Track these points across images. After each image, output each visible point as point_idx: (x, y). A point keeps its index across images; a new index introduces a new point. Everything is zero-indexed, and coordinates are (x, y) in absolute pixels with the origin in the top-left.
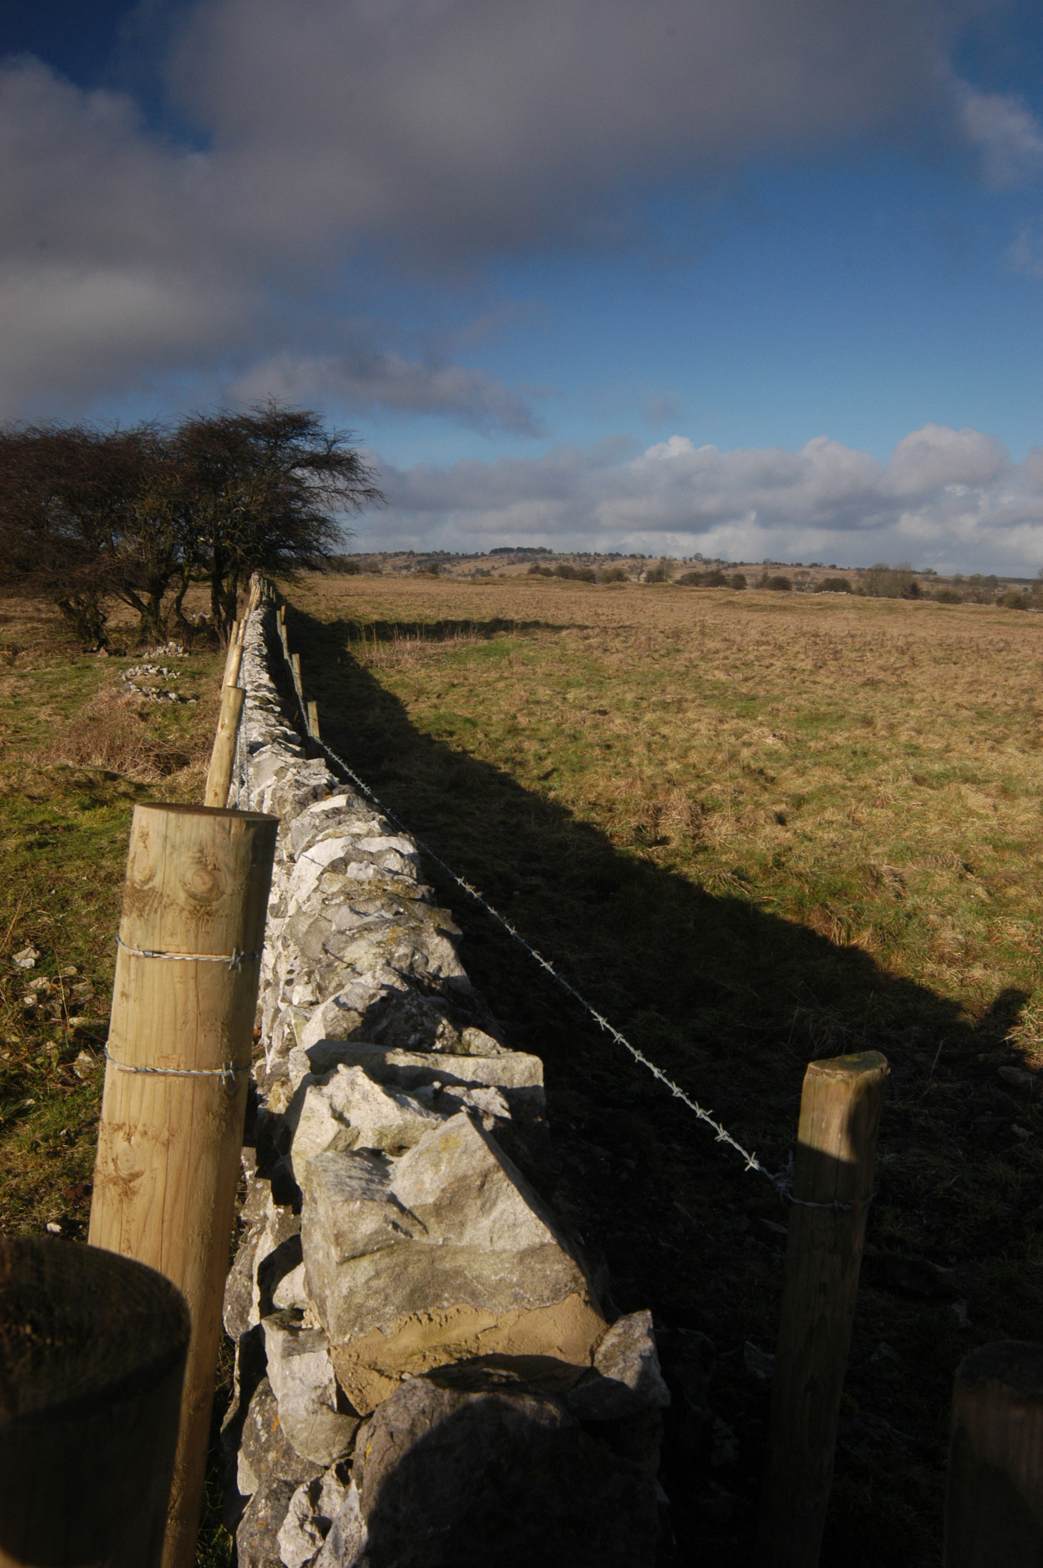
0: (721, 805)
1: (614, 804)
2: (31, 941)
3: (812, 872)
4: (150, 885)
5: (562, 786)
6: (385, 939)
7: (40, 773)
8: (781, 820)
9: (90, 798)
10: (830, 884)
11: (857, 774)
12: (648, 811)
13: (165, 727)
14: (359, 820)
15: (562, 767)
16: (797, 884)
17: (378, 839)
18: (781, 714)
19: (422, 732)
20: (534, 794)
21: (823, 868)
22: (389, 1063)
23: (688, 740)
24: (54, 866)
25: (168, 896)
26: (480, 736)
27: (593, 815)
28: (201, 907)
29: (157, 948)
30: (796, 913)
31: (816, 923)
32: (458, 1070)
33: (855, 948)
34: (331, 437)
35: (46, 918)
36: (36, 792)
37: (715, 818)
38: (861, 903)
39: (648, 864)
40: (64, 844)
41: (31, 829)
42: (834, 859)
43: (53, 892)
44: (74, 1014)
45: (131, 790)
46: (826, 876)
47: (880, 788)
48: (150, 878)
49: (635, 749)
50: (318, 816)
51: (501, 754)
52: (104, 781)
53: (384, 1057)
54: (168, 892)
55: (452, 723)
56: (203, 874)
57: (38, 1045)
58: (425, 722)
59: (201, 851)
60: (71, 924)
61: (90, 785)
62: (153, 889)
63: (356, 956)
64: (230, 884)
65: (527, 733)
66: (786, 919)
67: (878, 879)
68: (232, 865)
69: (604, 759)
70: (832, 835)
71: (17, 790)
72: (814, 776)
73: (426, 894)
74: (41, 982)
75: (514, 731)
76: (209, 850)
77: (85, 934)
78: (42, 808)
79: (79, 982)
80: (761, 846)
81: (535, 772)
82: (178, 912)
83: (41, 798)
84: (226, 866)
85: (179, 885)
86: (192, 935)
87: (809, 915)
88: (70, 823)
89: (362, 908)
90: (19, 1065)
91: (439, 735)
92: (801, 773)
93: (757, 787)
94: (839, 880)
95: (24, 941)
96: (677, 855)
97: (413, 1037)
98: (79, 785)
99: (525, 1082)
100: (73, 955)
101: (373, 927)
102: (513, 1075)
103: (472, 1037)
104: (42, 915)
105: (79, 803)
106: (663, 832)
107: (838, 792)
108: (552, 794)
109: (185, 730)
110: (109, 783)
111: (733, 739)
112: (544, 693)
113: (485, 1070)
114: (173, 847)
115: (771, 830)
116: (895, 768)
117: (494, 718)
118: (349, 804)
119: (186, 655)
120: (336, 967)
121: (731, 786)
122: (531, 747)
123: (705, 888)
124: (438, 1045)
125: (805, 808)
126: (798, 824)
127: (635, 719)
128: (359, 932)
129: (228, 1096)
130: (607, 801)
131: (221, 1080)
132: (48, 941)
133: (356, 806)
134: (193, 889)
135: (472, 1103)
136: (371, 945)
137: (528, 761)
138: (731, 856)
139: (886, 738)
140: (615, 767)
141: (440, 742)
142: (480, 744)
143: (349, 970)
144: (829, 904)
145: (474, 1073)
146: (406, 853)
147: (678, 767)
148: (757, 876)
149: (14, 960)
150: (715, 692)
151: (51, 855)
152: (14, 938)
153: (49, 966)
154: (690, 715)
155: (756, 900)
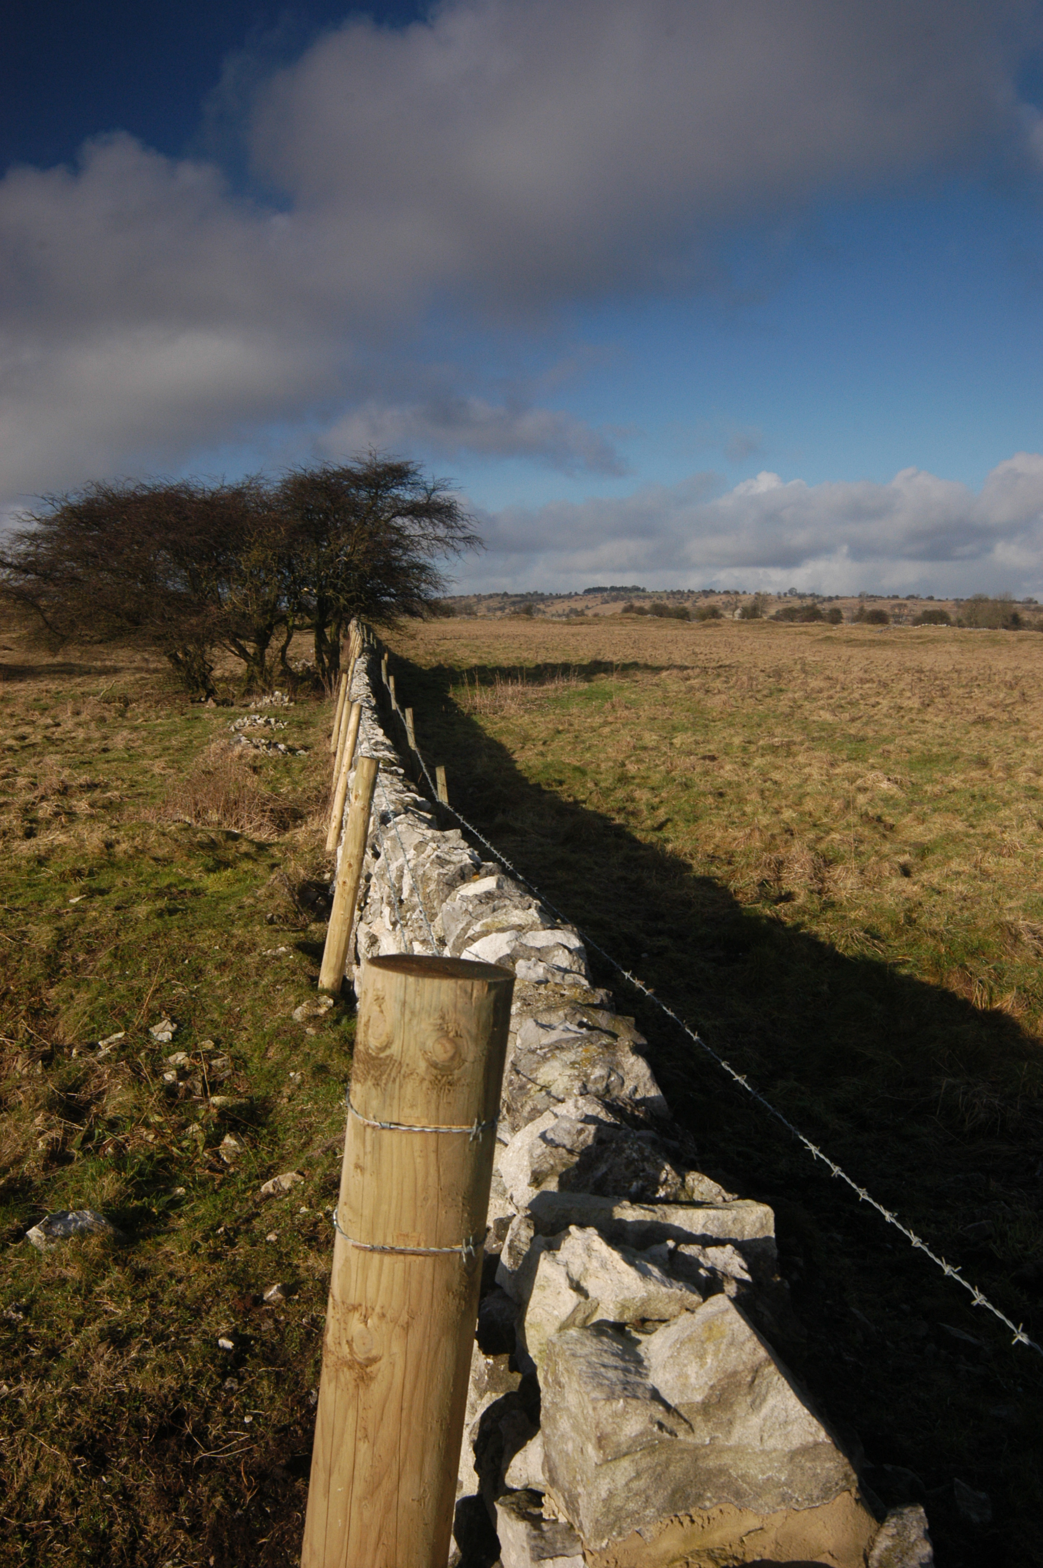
0: (843, 858)
1: (732, 856)
2: (167, 1013)
3: (947, 930)
4: (388, 1052)
5: (677, 837)
6: (579, 1059)
7: (164, 834)
8: (906, 871)
9: (214, 859)
10: (967, 943)
11: (979, 820)
12: (769, 864)
13: (277, 779)
14: (516, 908)
15: (676, 817)
16: (931, 942)
17: (543, 933)
18: (893, 757)
19: (532, 782)
20: (651, 846)
21: (957, 924)
22: (616, 1217)
23: (800, 786)
24: (186, 934)
25: (408, 1065)
26: (590, 785)
27: (713, 869)
28: (443, 1076)
29: (396, 1121)
30: (934, 975)
31: (955, 985)
32: (688, 1222)
33: (998, 1012)
34: (430, 486)
35: (180, 990)
36: (160, 853)
37: (838, 871)
38: (1001, 963)
39: (776, 922)
40: (193, 911)
41: (159, 894)
42: (966, 914)
43: (187, 962)
44: (214, 1091)
45: (252, 850)
46: (961, 935)
47: (1004, 835)
48: (388, 1046)
49: (748, 797)
50: (471, 902)
51: (613, 804)
52: (226, 841)
53: (612, 1211)
54: (407, 1061)
55: (561, 772)
56: (444, 1041)
57: (184, 1126)
58: (534, 771)
59: (443, 1018)
60: (205, 995)
61: (212, 845)
62: (390, 1057)
63: (550, 1078)
64: (472, 1052)
65: (637, 781)
66: (923, 980)
67: (1016, 937)
68: (474, 1031)
69: (717, 808)
70: (961, 888)
71: (142, 852)
72: (935, 823)
73: (605, 998)
74: (180, 1057)
75: (624, 779)
76: (451, 1016)
77: (221, 1006)
78: (167, 870)
79: (216, 1058)
80: (890, 901)
81: (649, 823)
82: (418, 1082)
83: (165, 860)
84: (469, 1032)
85: (419, 1054)
86: (433, 1106)
87: (948, 977)
88: (196, 886)
89: (545, 1019)
90: (164, 1148)
91: (549, 785)
92: (921, 819)
93: (877, 836)
94: (975, 939)
95: (160, 1014)
96: (805, 912)
97: (635, 1184)
98: (201, 846)
99: (756, 1233)
100: (209, 1028)
101: (564, 1046)
102: (743, 1227)
103: (696, 1183)
104: (176, 985)
105: (203, 864)
106: (787, 887)
107: (962, 840)
108: (669, 847)
109: (297, 783)
110: (230, 843)
111: (846, 784)
112: (650, 738)
113: (715, 1222)
114: (413, 1013)
115: (897, 883)
116: (1017, 812)
117: (603, 766)
118: (499, 886)
119: (292, 704)
120: (529, 1090)
121: (851, 834)
122: (643, 795)
123: (837, 948)
124: (661, 1193)
125: (930, 858)
126: (925, 876)
127: (745, 764)
128: (550, 1051)
129: (468, 1273)
130: (725, 853)
131: (461, 1257)
132: (183, 1013)
133: (506, 888)
134: (434, 1058)
135: (709, 1264)
136: (565, 1065)
137: (641, 811)
138: (858, 914)
139: (1004, 780)
140: (729, 816)
141: (550, 792)
142: (591, 793)
143: (543, 1093)
144: (968, 964)
145: (703, 1226)
146: (572, 947)
147: (794, 815)
148: (889, 934)
149: (151, 1033)
150: (823, 734)
151: (182, 923)
152: (150, 1010)
153: (186, 1039)
154: (801, 759)
155: (890, 962)
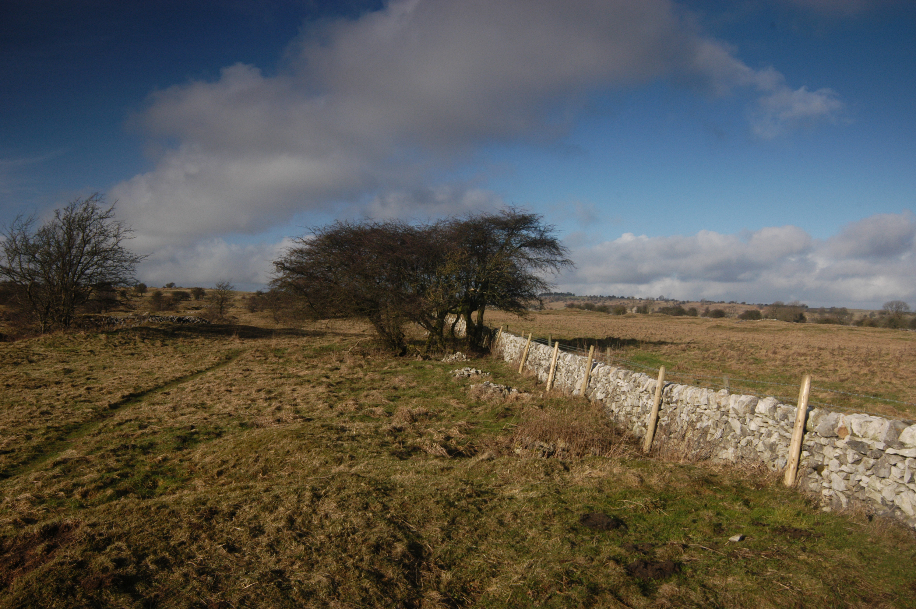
34: (542, 229)
119: (469, 360)
